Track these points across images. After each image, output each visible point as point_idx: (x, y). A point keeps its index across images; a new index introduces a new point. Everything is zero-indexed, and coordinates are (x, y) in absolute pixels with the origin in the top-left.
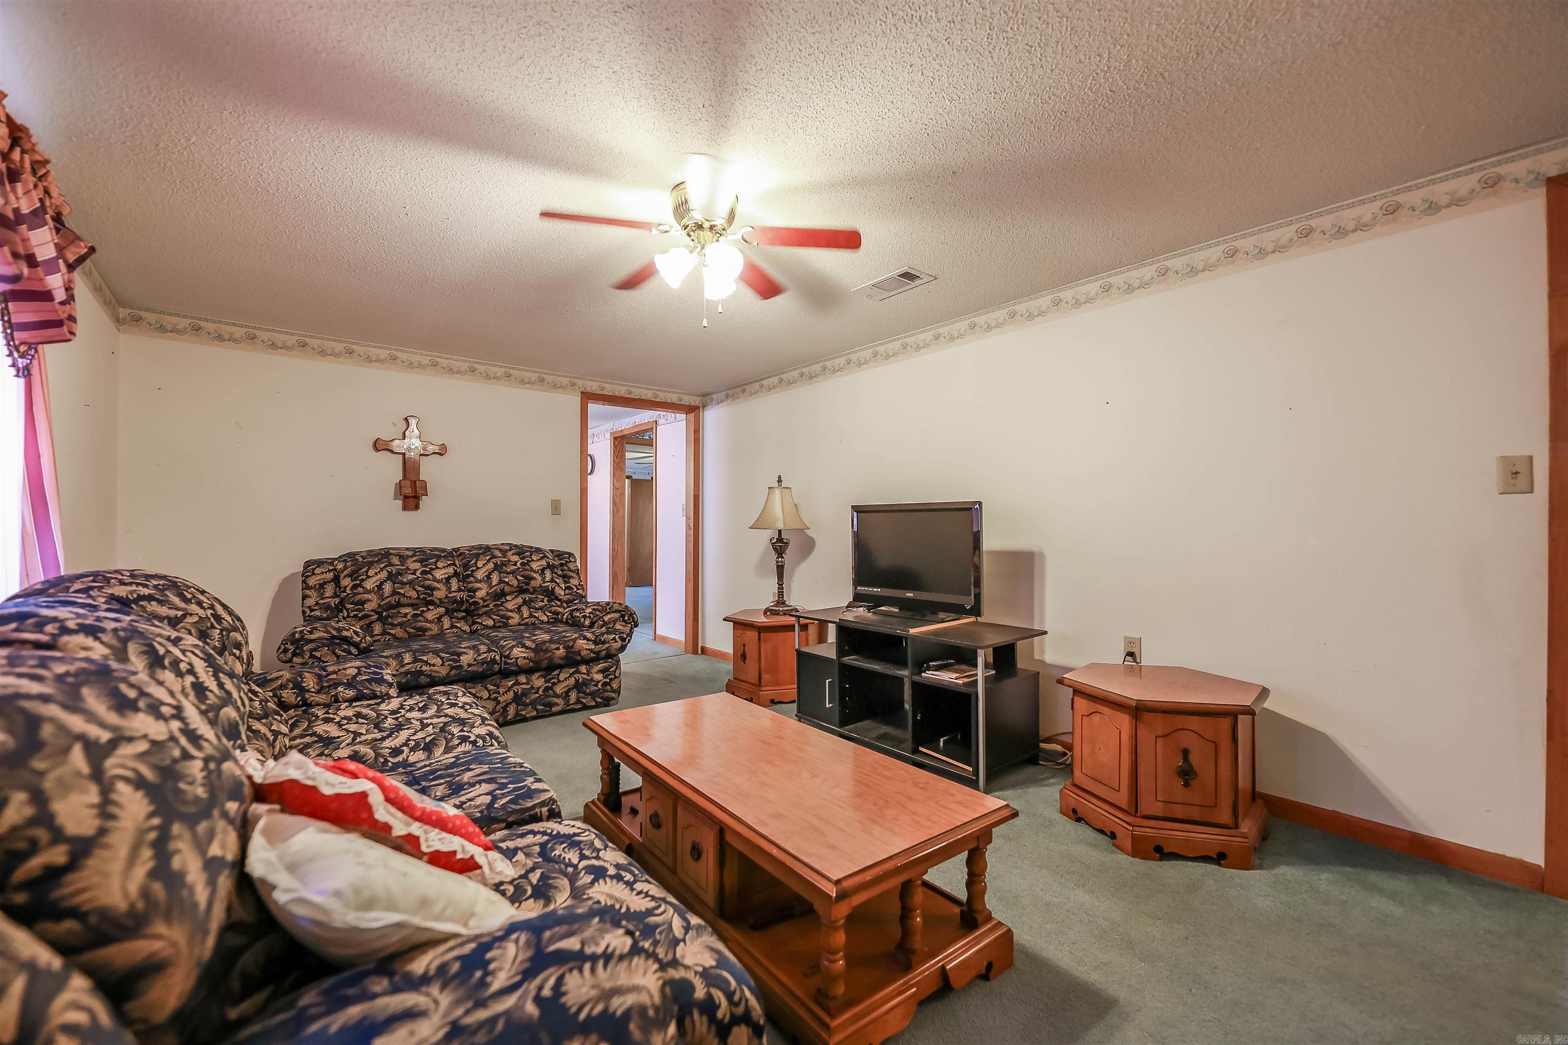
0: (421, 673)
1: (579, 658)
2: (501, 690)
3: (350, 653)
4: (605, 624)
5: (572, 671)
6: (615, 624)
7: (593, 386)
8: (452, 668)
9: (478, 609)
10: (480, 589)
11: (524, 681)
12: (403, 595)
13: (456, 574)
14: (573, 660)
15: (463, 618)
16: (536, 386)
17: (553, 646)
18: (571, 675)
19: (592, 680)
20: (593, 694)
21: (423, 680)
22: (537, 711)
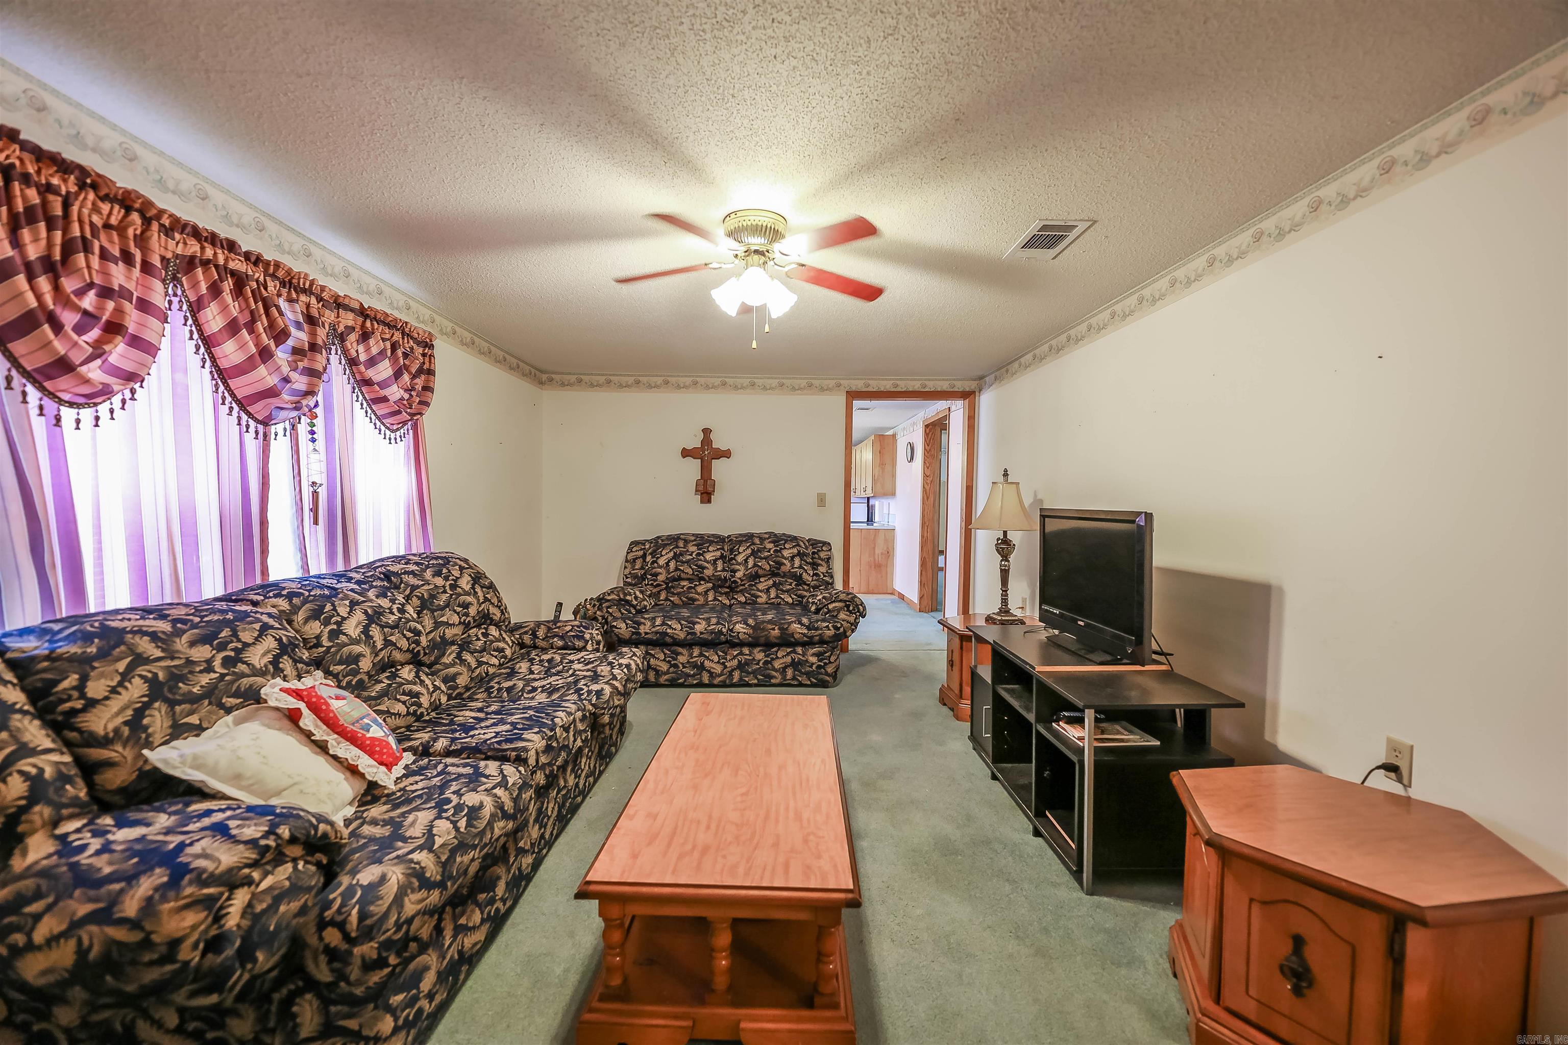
0: (666, 634)
1: (792, 640)
2: (728, 657)
3: (630, 612)
4: (829, 611)
5: (789, 650)
6: (839, 612)
7: (858, 385)
8: (689, 634)
9: (737, 587)
10: (739, 570)
11: (747, 652)
12: (683, 571)
13: (722, 557)
14: (787, 641)
15: (726, 593)
16: (805, 391)
17: (770, 626)
18: (788, 654)
19: (807, 661)
20: (808, 674)
21: (668, 639)
22: (758, 680)
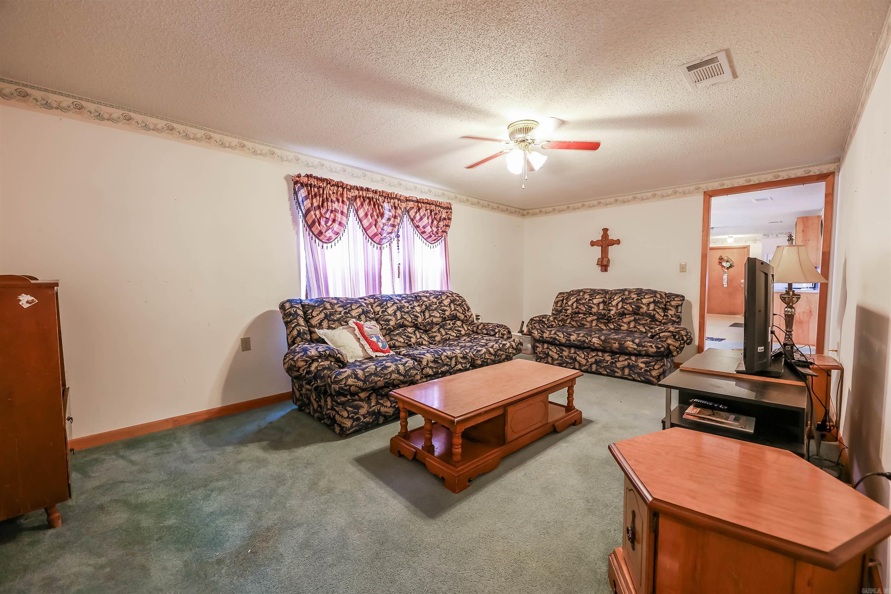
0: (555, 339)
1: (627, 351)
2: (590, 356)
4: (660, 337)
5: (626, 357)
6: (667, 339)
8: (567, 340)
9: (611, 320)
10: (613, 310)
11: (601, 355)
12: (580, 309)
13: (604, 302)
14: (623, 351)
15: (604, 323)
17: (613, 341)
18: (626, 360)
19: (638, 365)
20: (639, 374)
21: (557, 342)
22: (607, 372)
